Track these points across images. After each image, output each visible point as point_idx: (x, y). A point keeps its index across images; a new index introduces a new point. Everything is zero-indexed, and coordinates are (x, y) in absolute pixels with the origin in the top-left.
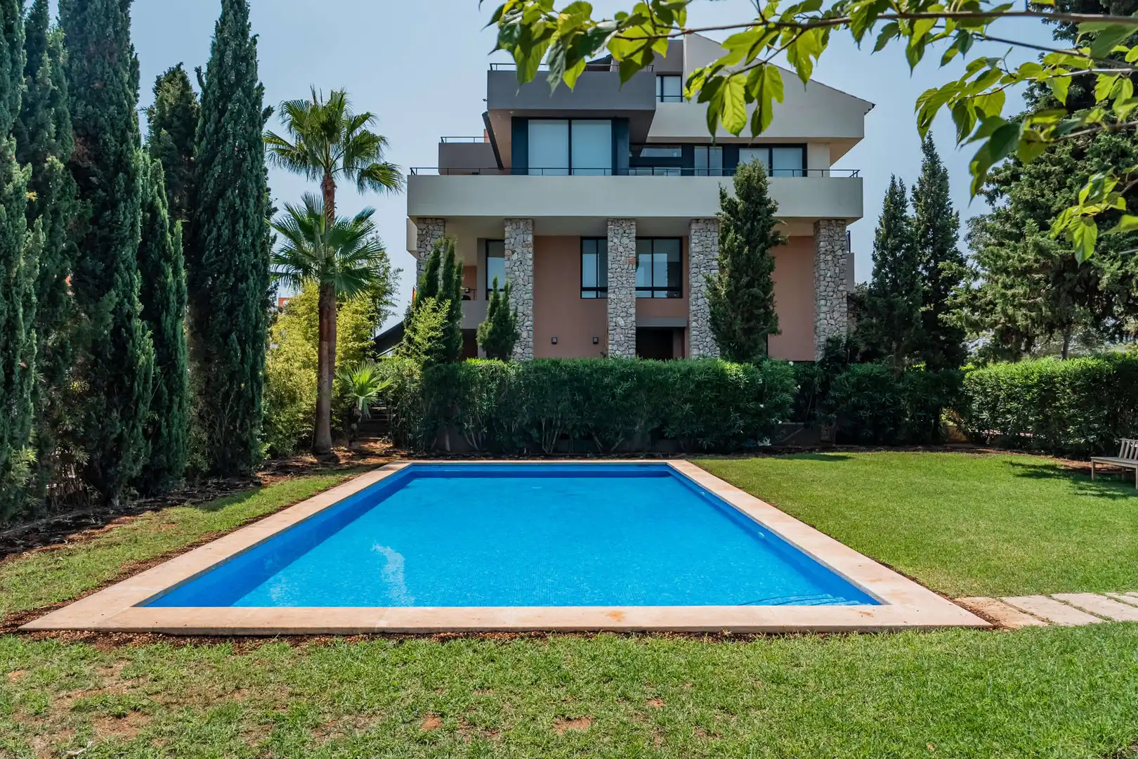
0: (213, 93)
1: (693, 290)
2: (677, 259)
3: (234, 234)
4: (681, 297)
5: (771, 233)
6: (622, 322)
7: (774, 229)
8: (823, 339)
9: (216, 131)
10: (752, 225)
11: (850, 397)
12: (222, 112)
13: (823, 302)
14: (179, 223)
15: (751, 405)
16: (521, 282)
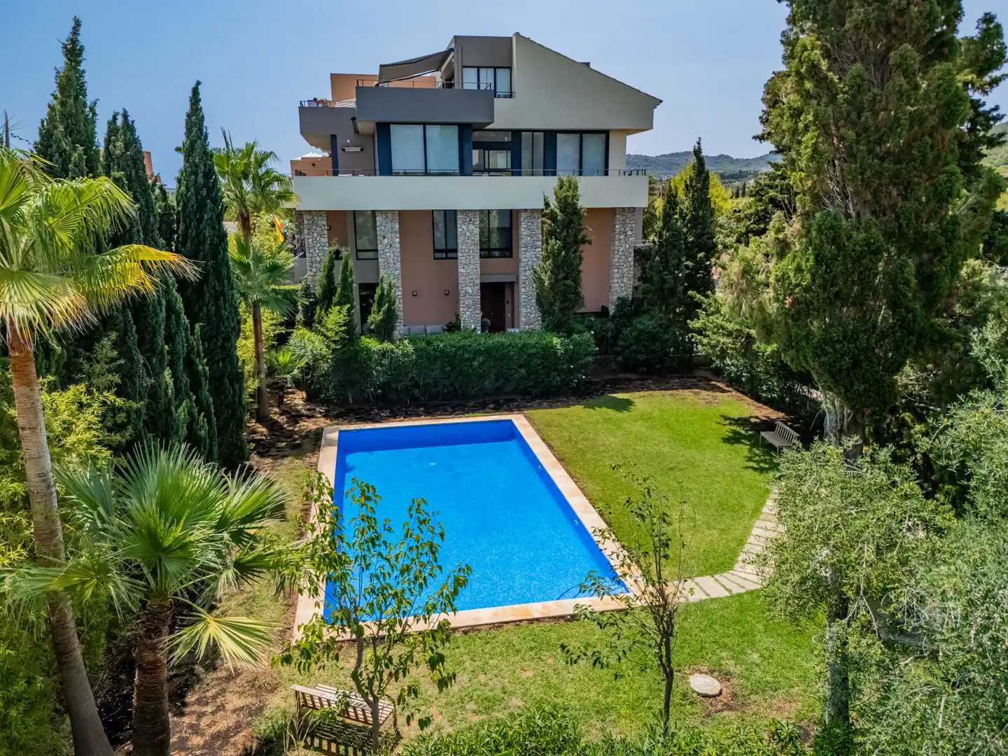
0: (193, 206)
1: (522, 264)
2: (507, 225)
3: (218, 309)
4: (511, 256)
5: (580, 237)
6: (470, 291)
7: (583, 233)
8: (615, 298)
9: (198, 235)
10: (568, 232)
11: (631, 345)
12: (200, 221)
13: (616, 270)
14: (197, 326)
15: (565, 367)
16: (391, 261)
